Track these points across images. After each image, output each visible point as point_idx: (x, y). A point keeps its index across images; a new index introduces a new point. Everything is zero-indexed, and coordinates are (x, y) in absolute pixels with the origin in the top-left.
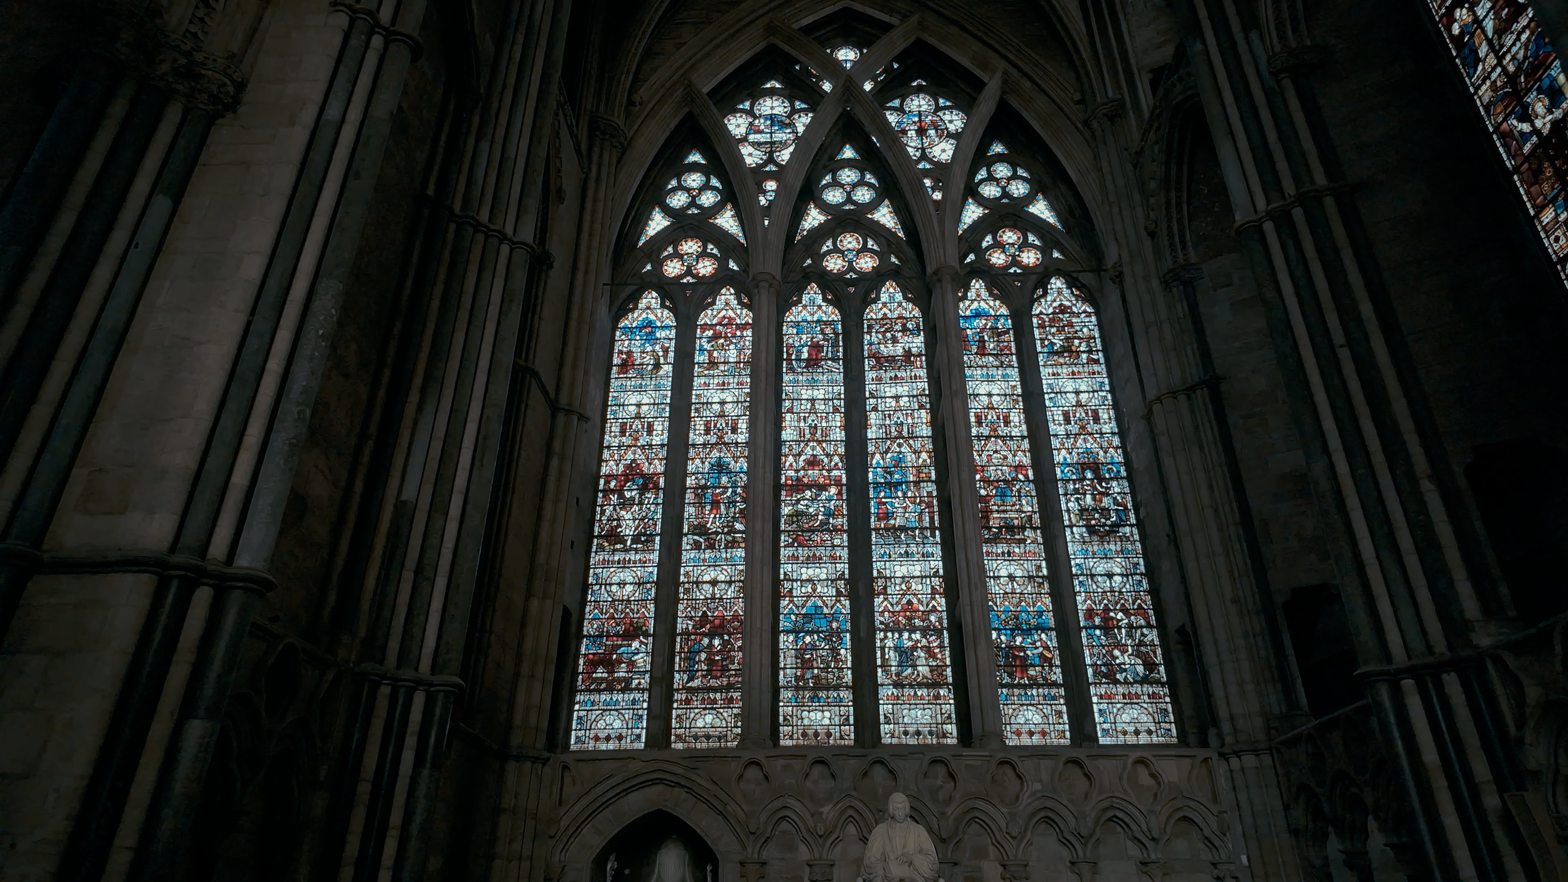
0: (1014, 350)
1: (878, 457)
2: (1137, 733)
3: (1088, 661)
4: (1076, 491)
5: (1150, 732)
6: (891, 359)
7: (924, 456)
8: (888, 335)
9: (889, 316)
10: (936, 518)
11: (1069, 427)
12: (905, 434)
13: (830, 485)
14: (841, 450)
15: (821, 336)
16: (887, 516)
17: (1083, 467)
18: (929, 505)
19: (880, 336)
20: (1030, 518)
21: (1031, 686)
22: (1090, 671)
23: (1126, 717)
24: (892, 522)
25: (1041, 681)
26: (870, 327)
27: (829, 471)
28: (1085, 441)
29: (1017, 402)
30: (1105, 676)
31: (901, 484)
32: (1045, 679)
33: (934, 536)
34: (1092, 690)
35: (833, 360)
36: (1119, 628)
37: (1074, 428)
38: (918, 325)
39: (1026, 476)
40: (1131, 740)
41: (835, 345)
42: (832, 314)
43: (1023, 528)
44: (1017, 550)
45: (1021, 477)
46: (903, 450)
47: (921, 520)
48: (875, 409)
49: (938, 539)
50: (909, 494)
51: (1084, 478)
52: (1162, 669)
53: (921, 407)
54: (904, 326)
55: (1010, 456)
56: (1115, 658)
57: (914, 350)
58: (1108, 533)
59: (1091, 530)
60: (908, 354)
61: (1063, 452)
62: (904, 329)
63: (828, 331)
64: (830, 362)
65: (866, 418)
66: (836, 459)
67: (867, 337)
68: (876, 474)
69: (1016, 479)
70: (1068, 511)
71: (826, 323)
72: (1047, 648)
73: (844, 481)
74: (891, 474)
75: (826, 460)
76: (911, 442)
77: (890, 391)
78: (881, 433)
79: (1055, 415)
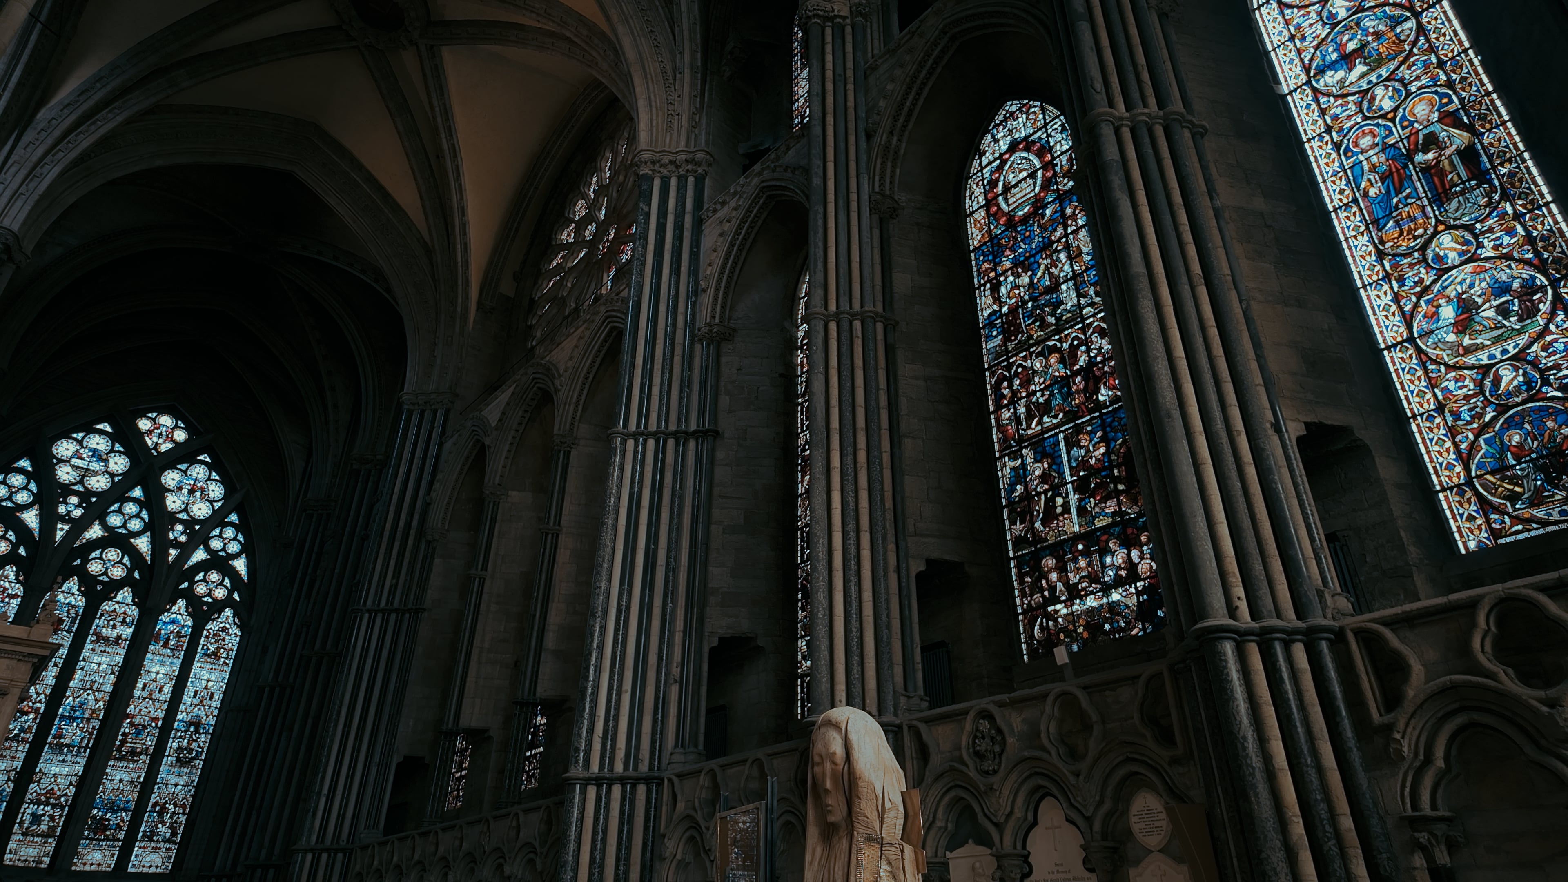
0: (184, 648)
1: (71, 699)
2: (150, 866)
3: (142, 829)
4: (181, 737)
5: (157, 867)
6: (106, 639)
7: (101, 703)
8: (112, 623)
9: (117, 610)
10: (92, 742)
11: (194, 700)
12: (94, 688)
13: (30, 712)
14: (48, 692)
15: (66, 614)
16: (60, 736)
17: (190, 724)
18: (91, 734)
19: (106, 622)
20: (147, 749)
21: (103, 840)
22: (141, 834)
23: (148, 859)
24: (62, 740)
25: (111, 837)
26: (102, 615)
27: (34, 703)
28: (199, 709)
29: (171, 680)
30: (148, 837)
31: (78, 718)
32: (114, 837)
33: (85, 752)
34: (137, 844)
35: (67, 631)
36: (167, 813)
37: (196, 701)
38: (133, 620)
39: (157, 725)
40: (145, 870)
41: (73, 622)
42: (81, 601)
43: (140, 754)
44: (131, 766)
45: (153, 724)
46: (89, 698)
47: (82, 741)
48: (82, 669)
49: (87, 755)
50: (81, 725)
51: (189, 730)
52: (179, 836)
53: (113, 673)
54: (124, 619)
55: (153, 712)
56: (157, 828)
57: (124, 636)
58: (186, 762)
59: (178, 759)
60: (119, 637)
61: (184, 714)
62: (124, 622)
63: (72, 612)
64: (64, 633)
65: (74, 673)
66: (43, 696)
67: (97, 621)
68: (64, 710)
69: (150, 725)
70: (171, 748)
71: (73, 606)
72: (122, 820)
73: (41, 711)
74: (75, 711)
75: (35, 696)
76: (96, 694)
77: (96, 659)
78: (79, 685)
79: (190, 691)
